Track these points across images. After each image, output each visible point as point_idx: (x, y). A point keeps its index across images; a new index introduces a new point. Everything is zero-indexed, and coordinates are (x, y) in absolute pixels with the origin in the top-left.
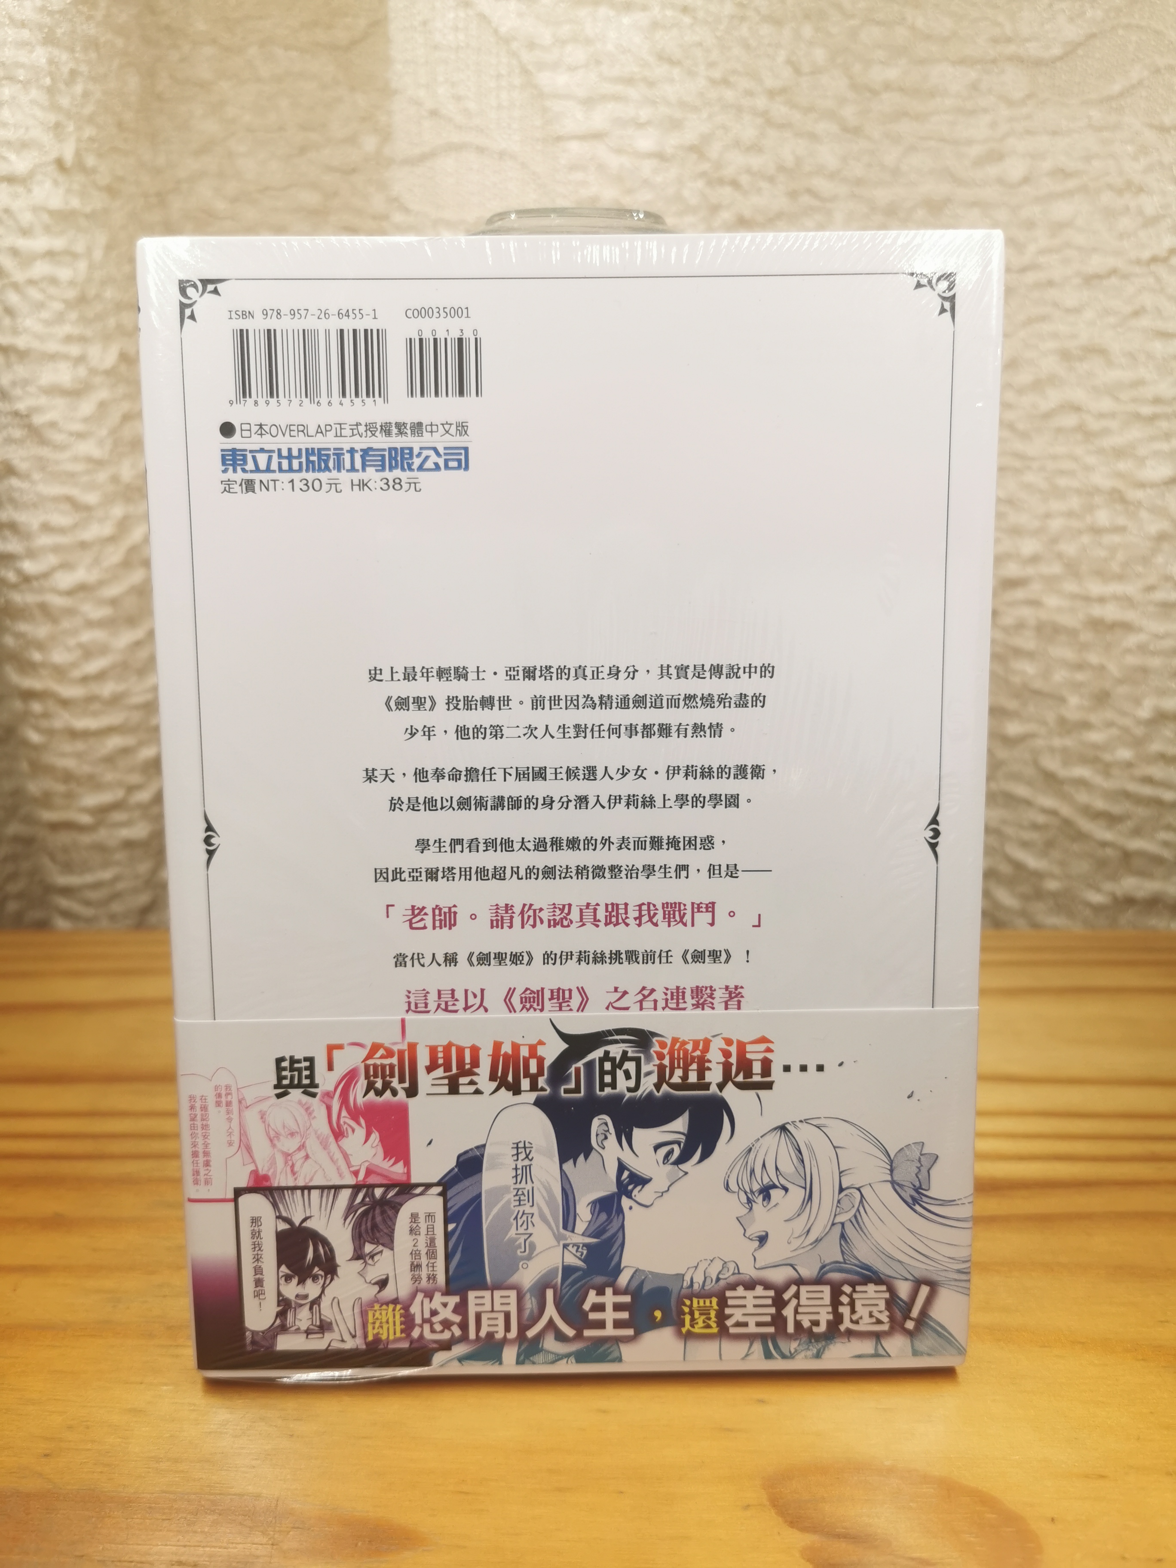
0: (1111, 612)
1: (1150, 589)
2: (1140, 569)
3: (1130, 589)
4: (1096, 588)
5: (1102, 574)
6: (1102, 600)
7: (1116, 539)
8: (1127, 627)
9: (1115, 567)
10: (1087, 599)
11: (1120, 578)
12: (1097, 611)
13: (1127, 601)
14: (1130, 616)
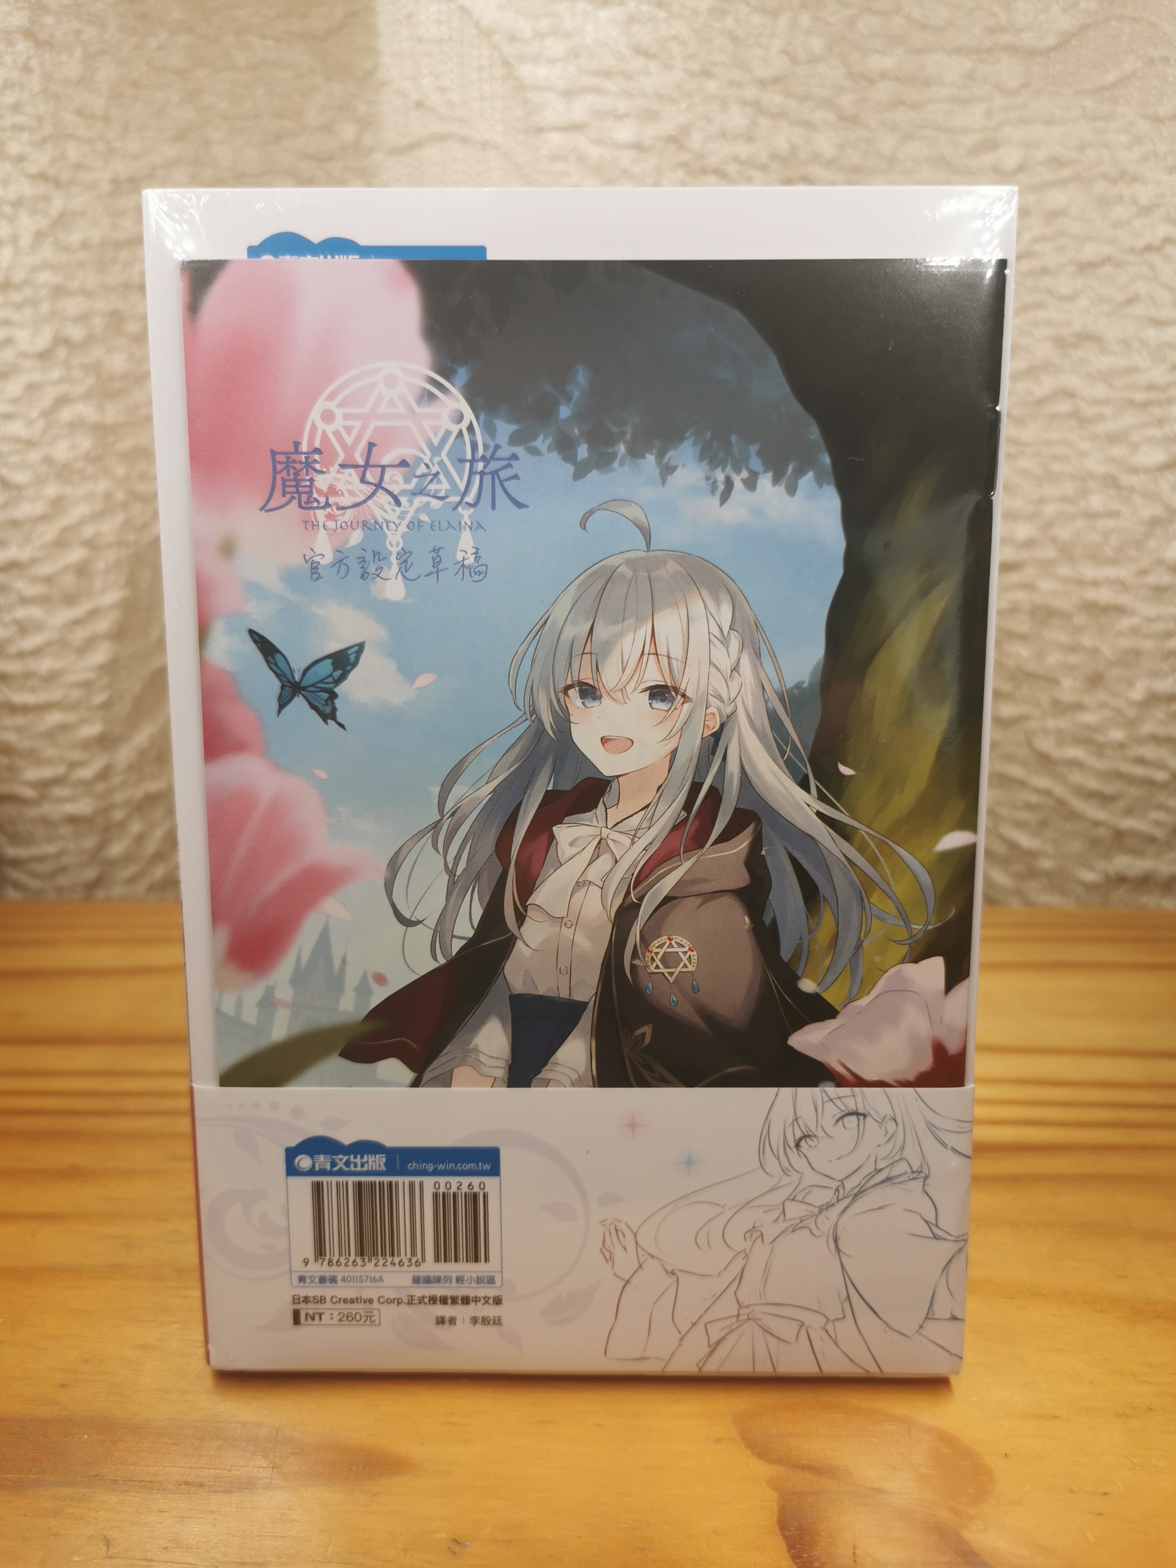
0: (1104, 595)
1: (1144, 572)
2: (1132, 553)
3: (1123, 572)
4: (1090, 572)
5: (1096, 557)
6: (1095, 584)
7: (1110, 523)
8: (1120, 610)
9: (1109, 551)
10: (1080, 582)
11: (1113, 561)
12: (1091, 594)
13: (1121, 585)
14: (1123, 599)
